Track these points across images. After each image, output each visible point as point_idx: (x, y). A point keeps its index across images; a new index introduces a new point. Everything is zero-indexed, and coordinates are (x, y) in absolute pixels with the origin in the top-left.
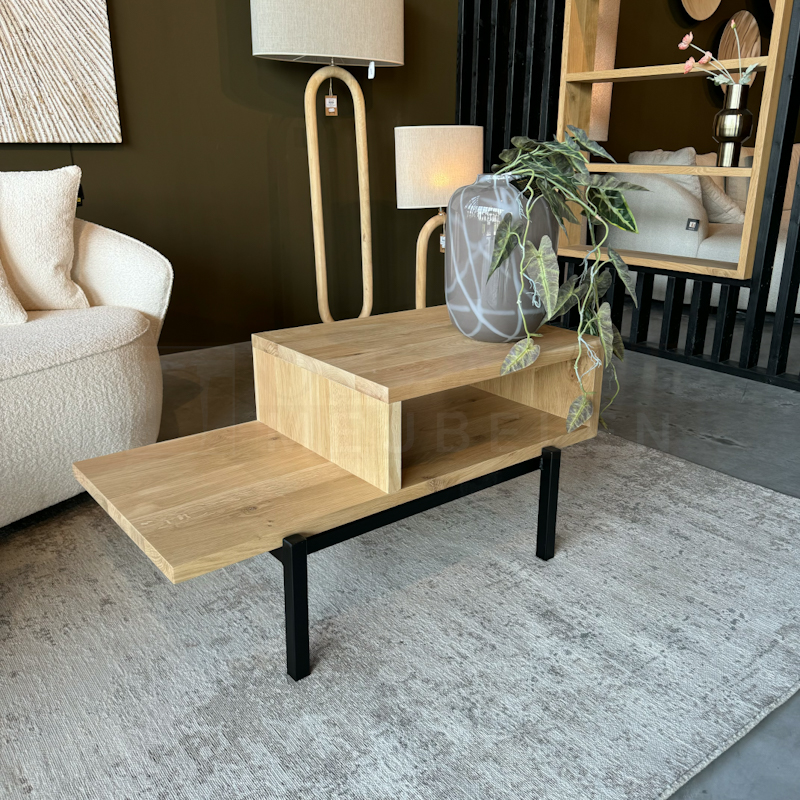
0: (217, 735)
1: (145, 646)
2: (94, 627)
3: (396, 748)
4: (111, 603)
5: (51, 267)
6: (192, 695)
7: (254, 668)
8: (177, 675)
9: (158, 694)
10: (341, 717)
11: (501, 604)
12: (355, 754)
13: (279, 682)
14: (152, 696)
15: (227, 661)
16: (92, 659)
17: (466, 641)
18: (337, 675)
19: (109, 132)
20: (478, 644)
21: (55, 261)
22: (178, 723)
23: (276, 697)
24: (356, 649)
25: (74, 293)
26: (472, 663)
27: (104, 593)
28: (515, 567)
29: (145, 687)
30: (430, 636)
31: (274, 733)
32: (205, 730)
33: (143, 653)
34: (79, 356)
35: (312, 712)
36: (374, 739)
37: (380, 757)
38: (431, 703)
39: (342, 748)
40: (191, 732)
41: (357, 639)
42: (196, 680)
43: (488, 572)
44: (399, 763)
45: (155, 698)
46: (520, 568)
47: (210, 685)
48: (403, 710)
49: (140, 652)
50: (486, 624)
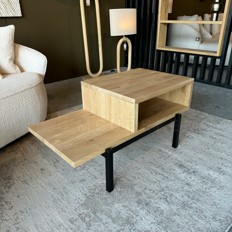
0: (89, 213)
1: (58, 184)
2: (41, 179)
3: (146, 213)
4: (44, 170)
5: (8, 60)
6: (78, 200)
7: (95, 189)
8: (71, 193)
9: (67, 200)
10: (127, 204)
11: (166, 163)
12: (135, 216)
13: (104, 193)
14: (65, 201)
15: (86, 187)
16: (43, 190)
17: (159, 176)
18: (122, 190)
19: (17, 13)
20: (162, 177)
21: (9, 58)
22: (76, 210)
23: (105, 198)
24: (125, 181)
25: (16, 68)
26: (162, 183)
27: (41, 166)
28: (167, 151)
29: (62, 198)
30: (147, 175)
31: (107, 211)
32: (85, 211)
33: (59, 186)
34: (23, 90)
35: (117, 203)
36: (139, 211)
37: (142, 217)
38: (153, 197)
39: (130, 214)
40: (81, 213)
41: (125, 177)
42: (78, 194)
43: (159, 153)
44: (149, 218)
45: (67, 202)
46: (168, 151)
47: (83, 196)
48: (145, 200)
49: (57, 186)
50: (163, 170)
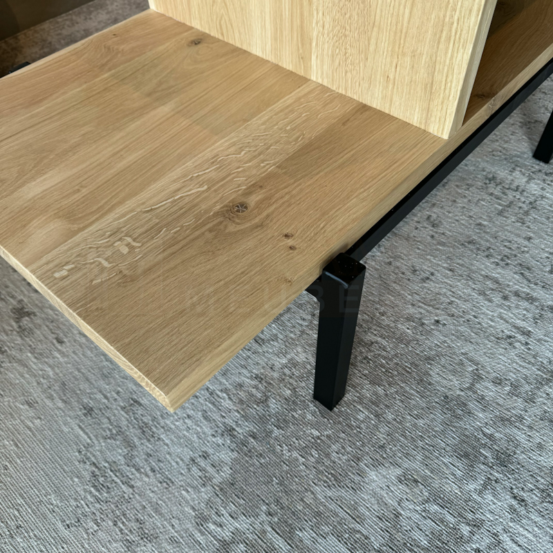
0: (264, 532)
1: (102, 384)
2: (20, 362)
3: (512, 509)
4: (28, 314)
6: (202, 463)
7: (267, 398)
8: (167, 429)
9: (153, 470)
10: (416, 465)
11: (529, 239)
12: (465, 530)
13: (309, 417)
14: (147, 476)
15: (225, 391)
16: (37, 422)
17: (517, 307)
18: (380, 390)
20: (533, 307)
22: (201, 520)
23: (316, 444)
24: (384, 342)
26: (539, 340)
27: (13, 297)
28: (519, 179)
29: (129, 458)
30: (469, 305)
31: (342, 514)
32: (243, 524)
33: (106, 397)
35: (376, 464)
36: (479, 499)
37: (499, 529)
38: (521, 418)
39: (442, 522)
40: (226, 534)
41: (379, 325)
42: (197, 433)
43: (491, 190)
44: (529, 535)
45: (153, 480)
46: (525, 180)
47: (220, 441)
48: (491, 437)
49: (99, 396)
50: (527, 273)
